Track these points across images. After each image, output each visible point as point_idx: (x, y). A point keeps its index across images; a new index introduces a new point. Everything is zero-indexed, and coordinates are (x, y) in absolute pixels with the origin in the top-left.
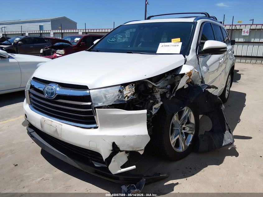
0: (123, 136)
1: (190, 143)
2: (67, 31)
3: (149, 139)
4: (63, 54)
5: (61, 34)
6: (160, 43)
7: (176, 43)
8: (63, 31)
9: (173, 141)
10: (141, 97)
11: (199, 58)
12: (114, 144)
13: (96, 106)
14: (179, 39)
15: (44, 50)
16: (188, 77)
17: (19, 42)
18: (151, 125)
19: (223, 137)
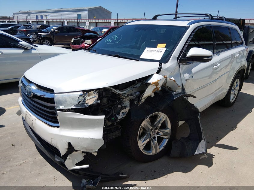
0: (78, 138)
1: (164, 147)
2: (101, 21)
3: (104, 143)
4: (91, 44)
5: (95, 24)
6: (147, 48)
7: (161, 49)
8: (97, 21)
9: (141, 144)
10: (110, 101)
11: (181, 65)
12: (69, 144)
13: (58, 108)
14: (164, 45)
15: (75, 39)
16: (155, 87)
17: (56, 31)
18: (119, 127)
19: (197, 146)
